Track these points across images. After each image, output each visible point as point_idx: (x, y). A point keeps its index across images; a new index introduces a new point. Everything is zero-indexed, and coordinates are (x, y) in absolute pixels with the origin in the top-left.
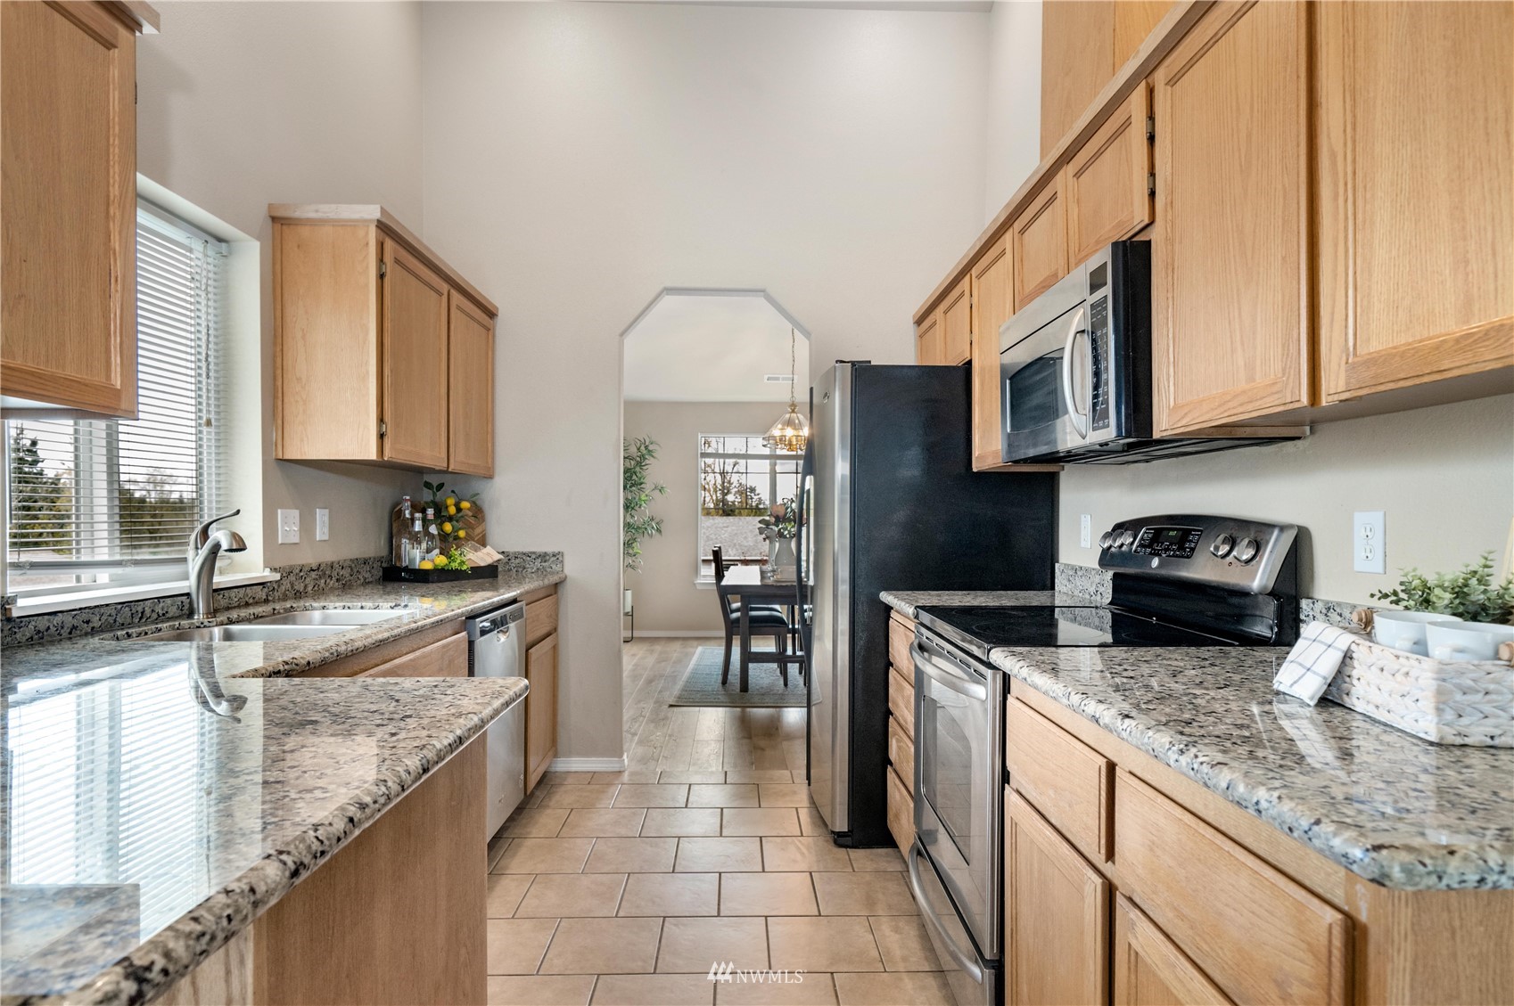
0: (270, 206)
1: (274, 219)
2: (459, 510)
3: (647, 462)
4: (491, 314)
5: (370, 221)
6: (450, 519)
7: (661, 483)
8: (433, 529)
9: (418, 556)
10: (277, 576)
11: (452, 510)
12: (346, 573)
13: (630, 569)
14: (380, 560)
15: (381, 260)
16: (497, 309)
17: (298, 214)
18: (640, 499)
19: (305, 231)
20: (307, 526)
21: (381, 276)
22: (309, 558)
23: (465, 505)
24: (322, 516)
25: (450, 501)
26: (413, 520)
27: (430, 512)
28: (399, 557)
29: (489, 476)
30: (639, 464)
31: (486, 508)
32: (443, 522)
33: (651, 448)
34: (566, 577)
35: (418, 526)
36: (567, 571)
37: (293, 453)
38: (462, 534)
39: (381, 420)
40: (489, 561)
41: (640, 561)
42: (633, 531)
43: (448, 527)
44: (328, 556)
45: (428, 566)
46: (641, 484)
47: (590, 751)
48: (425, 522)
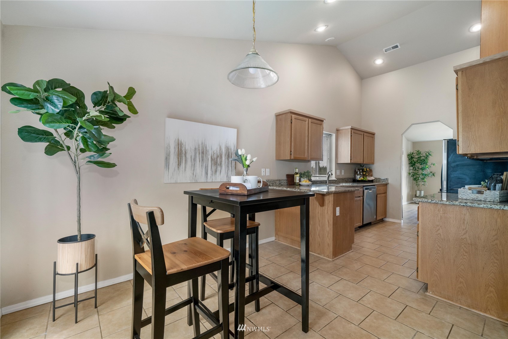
0: (336, 129)
1: (337, 130)
2: (367, 170)
3: (429, 157)
4: (374, 134)
5: (349, 128)
6: (365, 172)
7: (434, 162)
8: (361, 173)
9: (358, 177)
10: (337, 179)
11: (365, 170)
12: (347, 180)
13: (423, 185)
14: (352, 178)
15: (351, 134)
16: (375, 133)
17: (340, 129)
18: (426, 167)
19: (341, 131)
20: (341, 172)
21: (351, 136)
22: (341, 177)
23: (368, 169)
24: (343, 171)
25: (365, 169)
26: (358, 172)
27: (361, 170)
28: (355, 178)
29: (373, 164)
30: (426, 158)
31: (373, 170)
32: (363, 172)
33: (430, 153)
34: (389, 183)
35: (359, 173)
36: (389, 182)
37: (339, 162)
38: (367, 174)
39: (351, 157)
40: (372, 179)
41: (427, 183)
42: (424, 175)
43: (364, 173)
44: (344, 177)
45: (360, 179)
46: (426, 163)
47: (394, 218)
48: (360, 172)
